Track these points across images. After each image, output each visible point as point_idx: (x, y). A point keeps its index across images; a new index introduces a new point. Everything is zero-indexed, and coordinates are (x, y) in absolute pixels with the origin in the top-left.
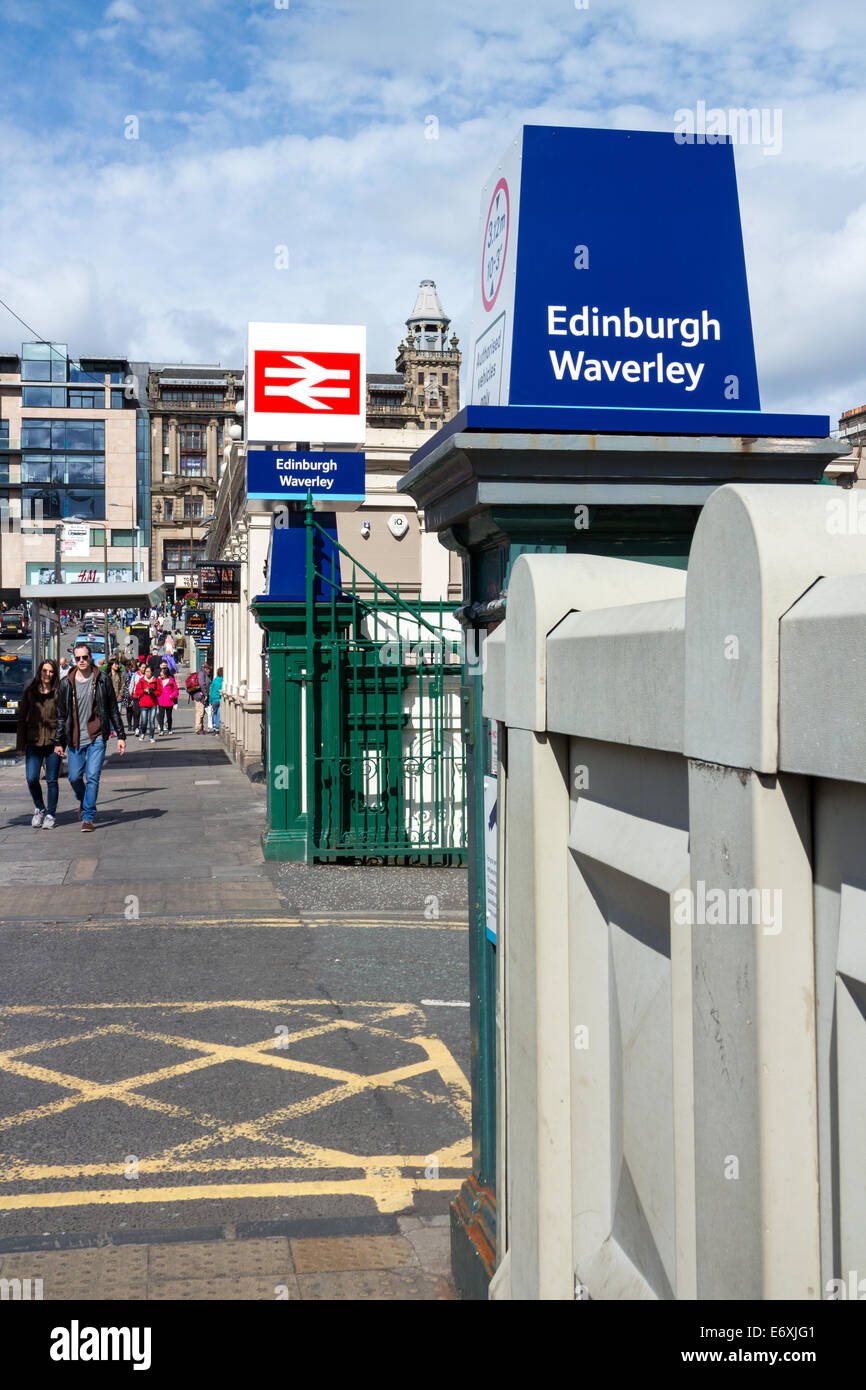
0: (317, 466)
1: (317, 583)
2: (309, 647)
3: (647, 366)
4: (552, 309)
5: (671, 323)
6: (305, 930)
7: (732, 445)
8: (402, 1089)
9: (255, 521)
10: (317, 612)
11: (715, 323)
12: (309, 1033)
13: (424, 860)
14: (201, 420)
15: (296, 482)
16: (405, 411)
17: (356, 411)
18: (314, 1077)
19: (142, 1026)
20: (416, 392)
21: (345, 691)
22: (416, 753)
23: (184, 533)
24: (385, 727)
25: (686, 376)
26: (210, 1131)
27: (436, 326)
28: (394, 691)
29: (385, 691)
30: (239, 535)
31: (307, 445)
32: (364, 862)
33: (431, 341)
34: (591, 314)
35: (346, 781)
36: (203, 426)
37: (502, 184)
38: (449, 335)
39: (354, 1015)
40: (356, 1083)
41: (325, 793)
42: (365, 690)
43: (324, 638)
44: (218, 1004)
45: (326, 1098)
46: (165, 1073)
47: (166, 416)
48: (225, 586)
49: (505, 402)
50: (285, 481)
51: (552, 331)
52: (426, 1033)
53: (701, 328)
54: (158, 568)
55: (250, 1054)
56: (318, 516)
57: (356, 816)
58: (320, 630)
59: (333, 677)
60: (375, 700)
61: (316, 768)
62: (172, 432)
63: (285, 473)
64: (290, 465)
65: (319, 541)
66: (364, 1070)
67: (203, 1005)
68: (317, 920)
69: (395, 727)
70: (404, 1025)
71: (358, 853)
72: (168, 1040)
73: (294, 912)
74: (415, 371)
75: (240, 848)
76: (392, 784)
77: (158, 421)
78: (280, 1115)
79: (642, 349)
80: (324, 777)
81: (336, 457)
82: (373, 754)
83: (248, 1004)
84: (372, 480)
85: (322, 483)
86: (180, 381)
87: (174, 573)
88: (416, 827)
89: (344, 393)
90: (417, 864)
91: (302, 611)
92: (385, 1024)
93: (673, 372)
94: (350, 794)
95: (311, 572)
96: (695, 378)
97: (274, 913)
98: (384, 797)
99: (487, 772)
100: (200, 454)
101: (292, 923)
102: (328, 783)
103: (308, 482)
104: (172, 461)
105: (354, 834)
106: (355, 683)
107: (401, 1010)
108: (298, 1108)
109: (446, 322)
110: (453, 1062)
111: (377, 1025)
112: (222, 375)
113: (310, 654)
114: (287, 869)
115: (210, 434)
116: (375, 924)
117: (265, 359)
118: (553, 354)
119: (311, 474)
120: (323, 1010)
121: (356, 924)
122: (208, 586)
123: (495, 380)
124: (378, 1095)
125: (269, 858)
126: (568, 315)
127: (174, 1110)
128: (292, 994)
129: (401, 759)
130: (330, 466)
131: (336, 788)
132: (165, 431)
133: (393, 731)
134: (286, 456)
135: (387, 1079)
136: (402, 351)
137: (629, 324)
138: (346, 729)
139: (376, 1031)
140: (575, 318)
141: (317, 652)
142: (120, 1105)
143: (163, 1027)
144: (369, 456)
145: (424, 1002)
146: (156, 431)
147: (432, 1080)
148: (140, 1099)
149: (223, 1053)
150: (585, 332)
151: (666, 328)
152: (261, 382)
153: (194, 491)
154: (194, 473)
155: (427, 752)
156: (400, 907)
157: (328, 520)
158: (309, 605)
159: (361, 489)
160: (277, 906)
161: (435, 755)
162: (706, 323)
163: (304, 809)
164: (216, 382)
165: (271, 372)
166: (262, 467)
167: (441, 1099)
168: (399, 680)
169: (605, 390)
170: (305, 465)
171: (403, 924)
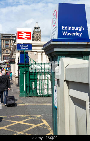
0: (26, 46)
1: (26, 61)
2: (25, 69)
3: (75, 33)
4: (63, 26)
5: (78, 28)
6: (25, 106)
7: (86, 43)
8: (41, 126)
9: (17, 53)
10: (26, 65)
11: (83, 28)
12: (28, 119)
13: (40, 96)
14: (8, 40)
15: (23, 48)
16: (34, 39)
17: (31, 39)
18: (29, 125)
19: (6, 119)
20: (36, 37)
21: (30, 75)
22: (39, 83)
23: (6, 55)
24: (35, 79)
25: (80, 35)
26: (17, 133)
27: (38, 28)
28: (36, 75)
29: (35, 75)
30: (14, 55)
31: (24, 43)
32: (32, 97)
33: (37, 30)
34: (68, 27)
35: (30, 86)
36: (8, 41)
37: (55, 10)
38: (40, 29)
39: (33, 117)
40: (35, 126)
41: (27, 88)
42: (32, 75)
43: (27, 68)
44: (15, 116)
45: (31, 128)
46: (9, 125)
47: (3, 40)
48: (13, 61)
49: (57, 38)
50: (22, 48)
51: (63, 29)
52: (43, 119)
53: (81, 29)
54: (3, 59)
55: (20, 122)
56: (26, 53)
57: (31, 91)
58: (26, 67)
59: (28, 73)
60: (33, 76)
61: (26, 85)
62: (4, 42)
63: (22, 47)
64: (22, 46)
65: (26, 56)
66: (36, 124)
67: (14, 116)
68: (27, 104)
69: (36, 79)
70: (40, 118)
71: (31, 96)
72: (9, 121)
73: (24, 103)
74: (35, 34)
75: (16, 95)
76: (36, 87)
77: (2, 40)
78: (25, 130)
79: (74, 31)
80: (27, 86)
81: (28, 45)
82: (33, 83)
83: (19, 116)
84: (33, 48)
85: (26, 48)
86: (5, 35)
87: (5, 60)
88: (39, 92)
89: (29, 37)
90: (39, 97)
91: (24, 65)
92: (37, 118)
93: (78, 34)
94: (30, 88)
95: (25, 60)
96: (81, 35)
97: (21, 104)
98: (35, 88)
99: (54, 85)
100: (8, 45)
101: (24, 105)
102: (28, 87)
103: (24, 48)
104: (4, 46)
105: (31, 93)
106: (31, 74)
107: (39, 116)
108: (27, 129)
109: (39, 28)
110: (47, 123)
111: (36, 118)
112: (11, 34)
113: (25, 70)
114: (22, 98)
115: (9, 42)
116: (34, 105)
117: (19, 32)
118: (63, 32)
119: (25, 47)
120: (29, 116)
121: (32, 105)
122: (10, 62)
123: (55, 35)
124: (38, 127)
125: (20, 96)
126: (65, 27)
127: (11, 130)
128: (25, 114)
129: (37, 83)
130: (27, 46)
131: (29, 87)
132: (3, 42)
133: (36, 80)
134: (22, 45)
135: (39, 125)
136: (34, 31)
137: (72, 28)
138: (30, 80)
139: (36, 119)
140: (66, 27)
141: (26, 70)
142: (4, 130)
143: (8, 119)
144: (32, 45)
145: (42, 115)
146: (2, 42)
147: (44, 125)
148: (7, 129)
149: (17, 122)
150: (67, 29)
151: (77, 29)
152: (18, 35)
153: (7, 49)
154: (7, 47)
155: (40, 82)
156: (38, 102)
157: (27, 53)
158: (25, 64)
159: (31, 49)
160: (22, 103)
161: (41, 83)
162: (82, 28)
163: (24, 90)
164: (10, 35)
165: (19, 34)
166: (19, 46)
167: (46, 128)
168: (36, 73)
169: (69, 37)
170: (24, 46)
171: (38, 105)
